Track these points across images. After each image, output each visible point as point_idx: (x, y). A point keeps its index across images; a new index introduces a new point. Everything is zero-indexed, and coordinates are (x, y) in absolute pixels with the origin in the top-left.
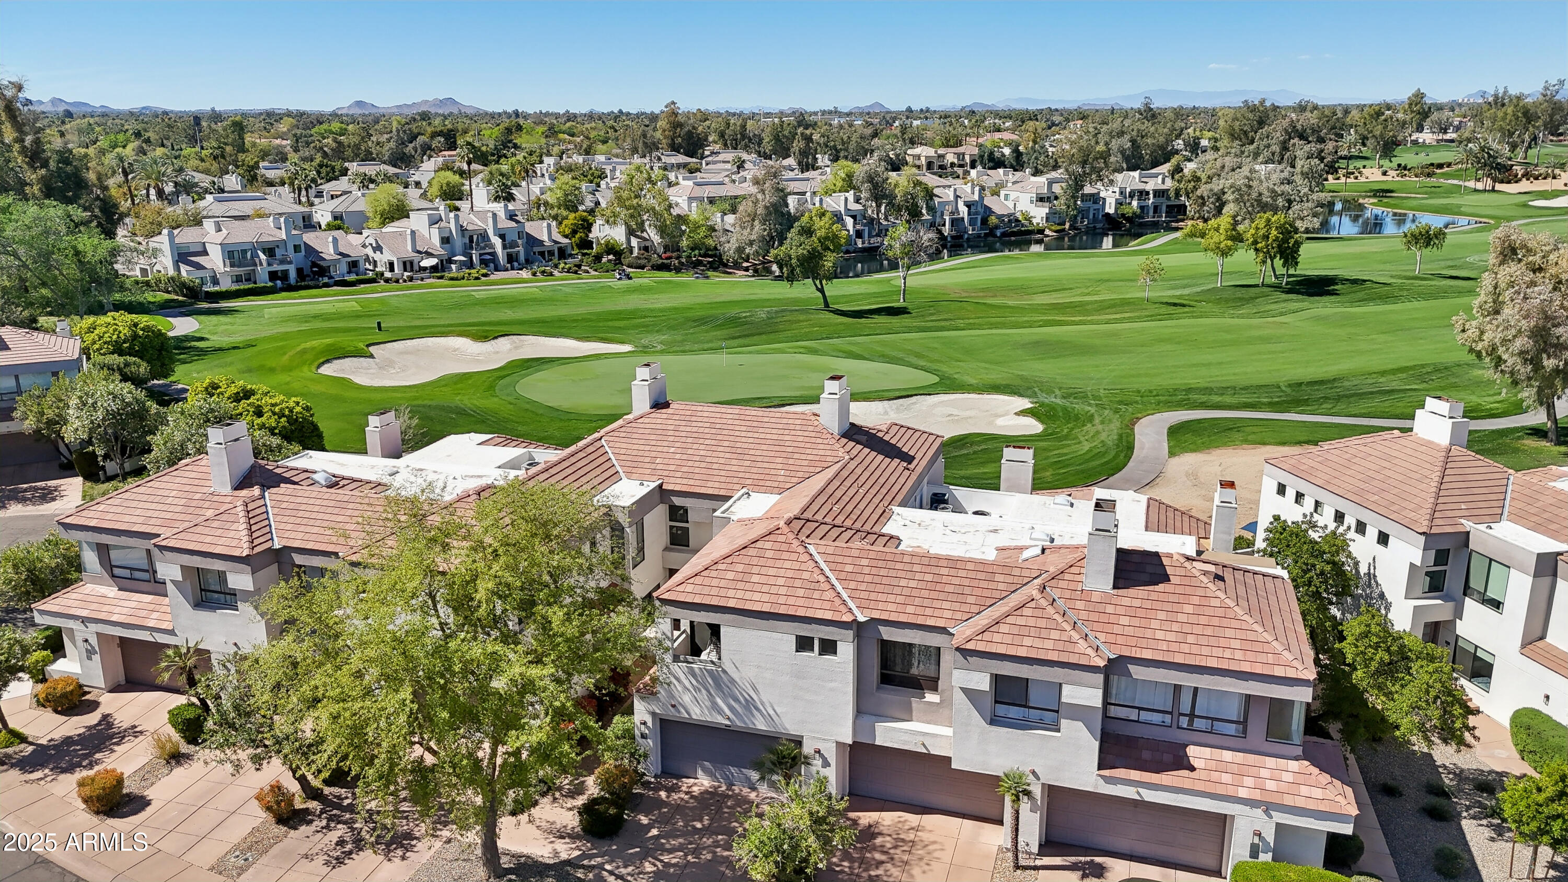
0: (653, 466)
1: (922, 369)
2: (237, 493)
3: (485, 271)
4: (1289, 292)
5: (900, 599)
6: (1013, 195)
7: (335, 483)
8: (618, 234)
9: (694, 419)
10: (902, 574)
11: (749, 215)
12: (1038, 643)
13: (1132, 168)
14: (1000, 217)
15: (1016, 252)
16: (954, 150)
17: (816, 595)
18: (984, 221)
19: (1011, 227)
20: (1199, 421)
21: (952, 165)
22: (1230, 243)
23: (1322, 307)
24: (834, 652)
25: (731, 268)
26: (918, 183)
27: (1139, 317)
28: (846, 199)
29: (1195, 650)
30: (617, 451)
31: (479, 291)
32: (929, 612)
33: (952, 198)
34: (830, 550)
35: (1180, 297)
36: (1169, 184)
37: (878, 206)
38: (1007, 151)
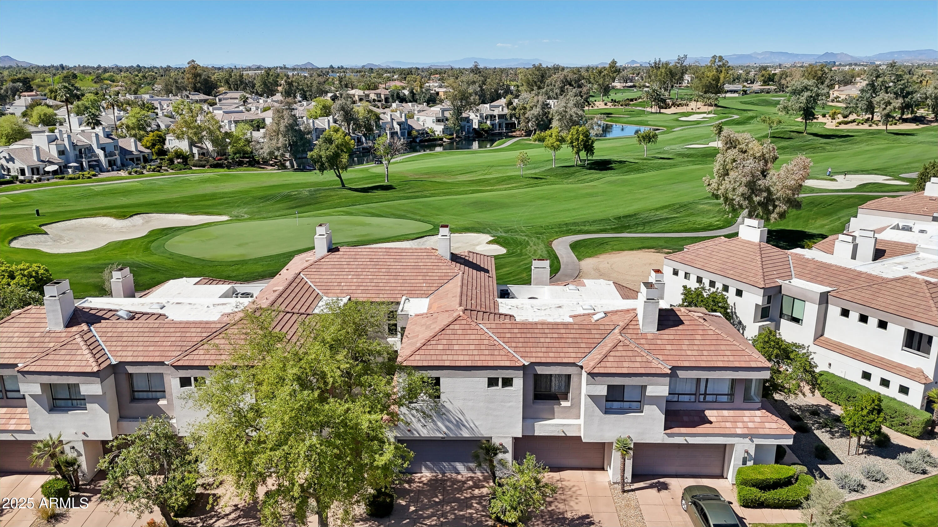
0: (341, 288)
1: (419, 220)
2: (69, 329)
3: (94, 173)
4: (590, 169)
5: (544, 350)
6: (422, 118)
7: (133, 316)
8: (184, 146)
9: (357, 257)
10: (540, 335)
11: (275, 131)
12: (631, 365)
13: (484, 102)
14: (418, 131)
15: (428, 152)
16: (374, 91)
17: (496, 353)
18: (409, 133)
19: (424, 137)
20: (584, 240)
21: (374, 100)
22: (558, 143)
23: (609, 176)
24: (511, 385)
25: (262, 164)
26: (370, 111)
27: (521, 186)
28: (329, 121)
29: (709, 358)
30: (313, 280)
31: (95, 186)
32: (562, 355)
33: (389, 120)
34: (494, 326)
35: (535, 174)
36: (506, 111)
37: (349, 125)
38: (406, 92)
